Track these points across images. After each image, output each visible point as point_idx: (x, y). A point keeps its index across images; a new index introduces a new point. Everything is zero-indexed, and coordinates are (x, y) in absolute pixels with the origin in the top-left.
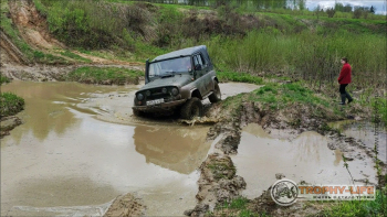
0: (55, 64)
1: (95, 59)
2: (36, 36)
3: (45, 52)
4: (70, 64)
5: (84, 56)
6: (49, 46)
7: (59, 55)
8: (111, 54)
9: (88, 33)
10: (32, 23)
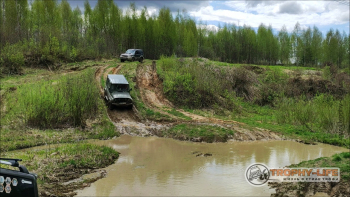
0: (160, 121)
1: (195, 117)
2: (152, 96)
3: (156, 110)
4: (173, 121)
5: (186, 114)
6: (160, 105)
7: (166, 113)
8: (211, 113)
9: (193, 93)
10: (152, 85)
